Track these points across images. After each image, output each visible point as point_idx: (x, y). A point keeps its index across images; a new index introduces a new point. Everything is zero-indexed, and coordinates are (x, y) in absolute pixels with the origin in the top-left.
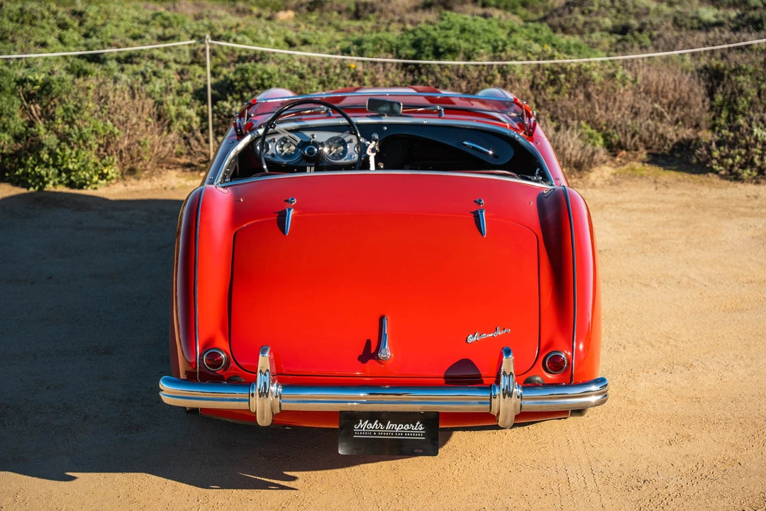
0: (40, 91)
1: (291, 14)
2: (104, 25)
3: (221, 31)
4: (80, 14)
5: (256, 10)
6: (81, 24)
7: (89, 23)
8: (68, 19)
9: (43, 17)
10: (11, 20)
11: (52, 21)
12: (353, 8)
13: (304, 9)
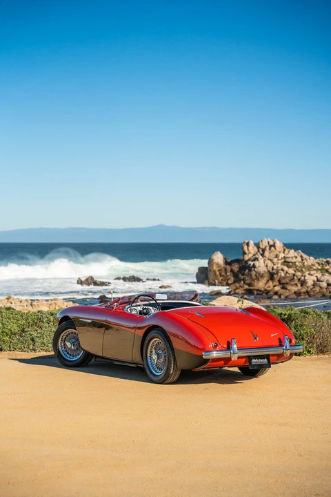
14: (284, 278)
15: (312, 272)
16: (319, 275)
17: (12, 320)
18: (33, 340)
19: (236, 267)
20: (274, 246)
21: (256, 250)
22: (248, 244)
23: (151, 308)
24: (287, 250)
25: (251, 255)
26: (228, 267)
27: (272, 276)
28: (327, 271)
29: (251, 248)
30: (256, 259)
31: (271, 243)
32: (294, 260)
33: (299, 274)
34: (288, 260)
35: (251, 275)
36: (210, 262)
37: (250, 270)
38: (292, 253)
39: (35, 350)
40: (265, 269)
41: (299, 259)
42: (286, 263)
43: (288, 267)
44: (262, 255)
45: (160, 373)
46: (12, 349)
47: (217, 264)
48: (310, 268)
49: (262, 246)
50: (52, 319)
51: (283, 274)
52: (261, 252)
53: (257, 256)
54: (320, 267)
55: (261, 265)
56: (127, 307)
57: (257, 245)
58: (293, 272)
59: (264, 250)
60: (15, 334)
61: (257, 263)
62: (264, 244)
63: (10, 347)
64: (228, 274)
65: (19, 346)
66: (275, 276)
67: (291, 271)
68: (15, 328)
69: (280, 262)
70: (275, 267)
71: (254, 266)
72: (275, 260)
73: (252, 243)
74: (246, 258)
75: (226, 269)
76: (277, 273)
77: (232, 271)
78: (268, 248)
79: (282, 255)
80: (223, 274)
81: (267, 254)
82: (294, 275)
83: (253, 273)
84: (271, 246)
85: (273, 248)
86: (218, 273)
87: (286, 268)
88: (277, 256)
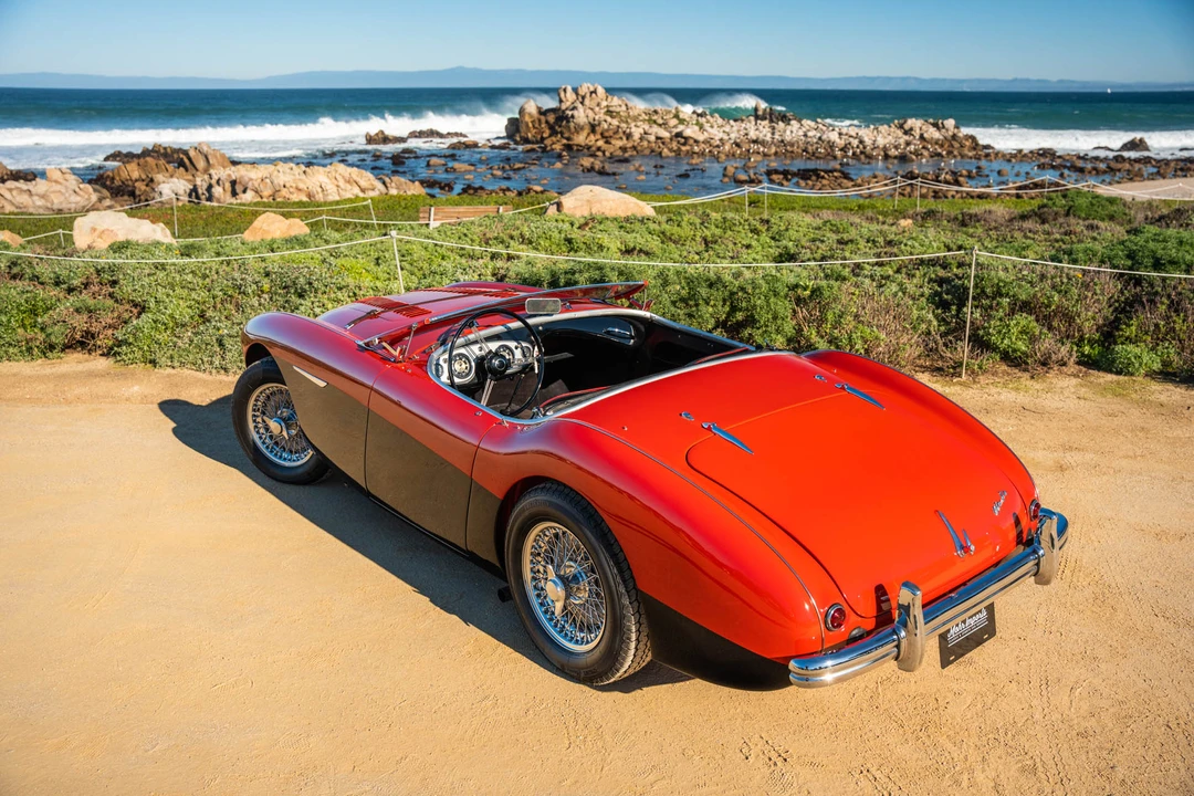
0: (810, 297)
1: (910, 221)
2: (787, 230)
3: (892, 237)
4: (768, 222)
5: (881, 218)
6: (768, 230)
7: (775, 229)
8: (759, 227)
9: (740, 224)
10: (717, 227)
11: (747, 227)
12: (960, 217)
13: (919, 218)
14: (607, 130)
15: (639, 124)
16: (646, 127)
17: (178, 290)
18: (221, 343)
19: (551, 118)
20: (595, 92)
21: (574, 97)
22: (565, 90)
23: (512, 344)
24: (610, 98)
25: (568, 104)
26: (543, 118)
27: (593, 128)
28: (655, 122)
29: (568, 94)
30: (574, 108)
31: (592, 89)
32: (618, 109)
33: (624, 125)
34: (611, 109)
35: (569, 127)
36: (522, 111)
37: (568, 122)
38: (615, 101)
39: (226, 370)
40: (585, 120)
41: (624, 108)
42: (609, 112)
43: (612, 117)
44: (582, 103)
45: (585, 646)
46: (176, 364)
47: (529, 114)
48: (635, 119)
49: (581, 92)
50: (266, 287)
51: (606, 126)
52: (580, 99)
53: (575, 105)
54: (647, 118)
55: (581, 116)
56: (435, 355)
57: (575, 90)
58: (617, 123)
59: (583, 98)
60: (183, 326)
61: (575, 113)
62: (584, 89)
63: (172, 357)
64: (543, 126)
65: (191, 357)
66: (597, 128)
67: (615, 122)
68: (183, 311)
69: (603, 111)
70: (597, 118)
71: (573, 116)
72: (597, 109)
73: (569, 89)
74: (564, 107)
75: (540, 120)
76: (599, 124)
77: (547, 122)
78: (588, 95)
79: (604, 104)
80: (537, 125)
81: (587, 101)
82: (618, 127)
83: (572, 125)
84: (591, 93)
85: (594, 95)
86: (530, 125)
87: (609, 119)
88: (598, 105)
